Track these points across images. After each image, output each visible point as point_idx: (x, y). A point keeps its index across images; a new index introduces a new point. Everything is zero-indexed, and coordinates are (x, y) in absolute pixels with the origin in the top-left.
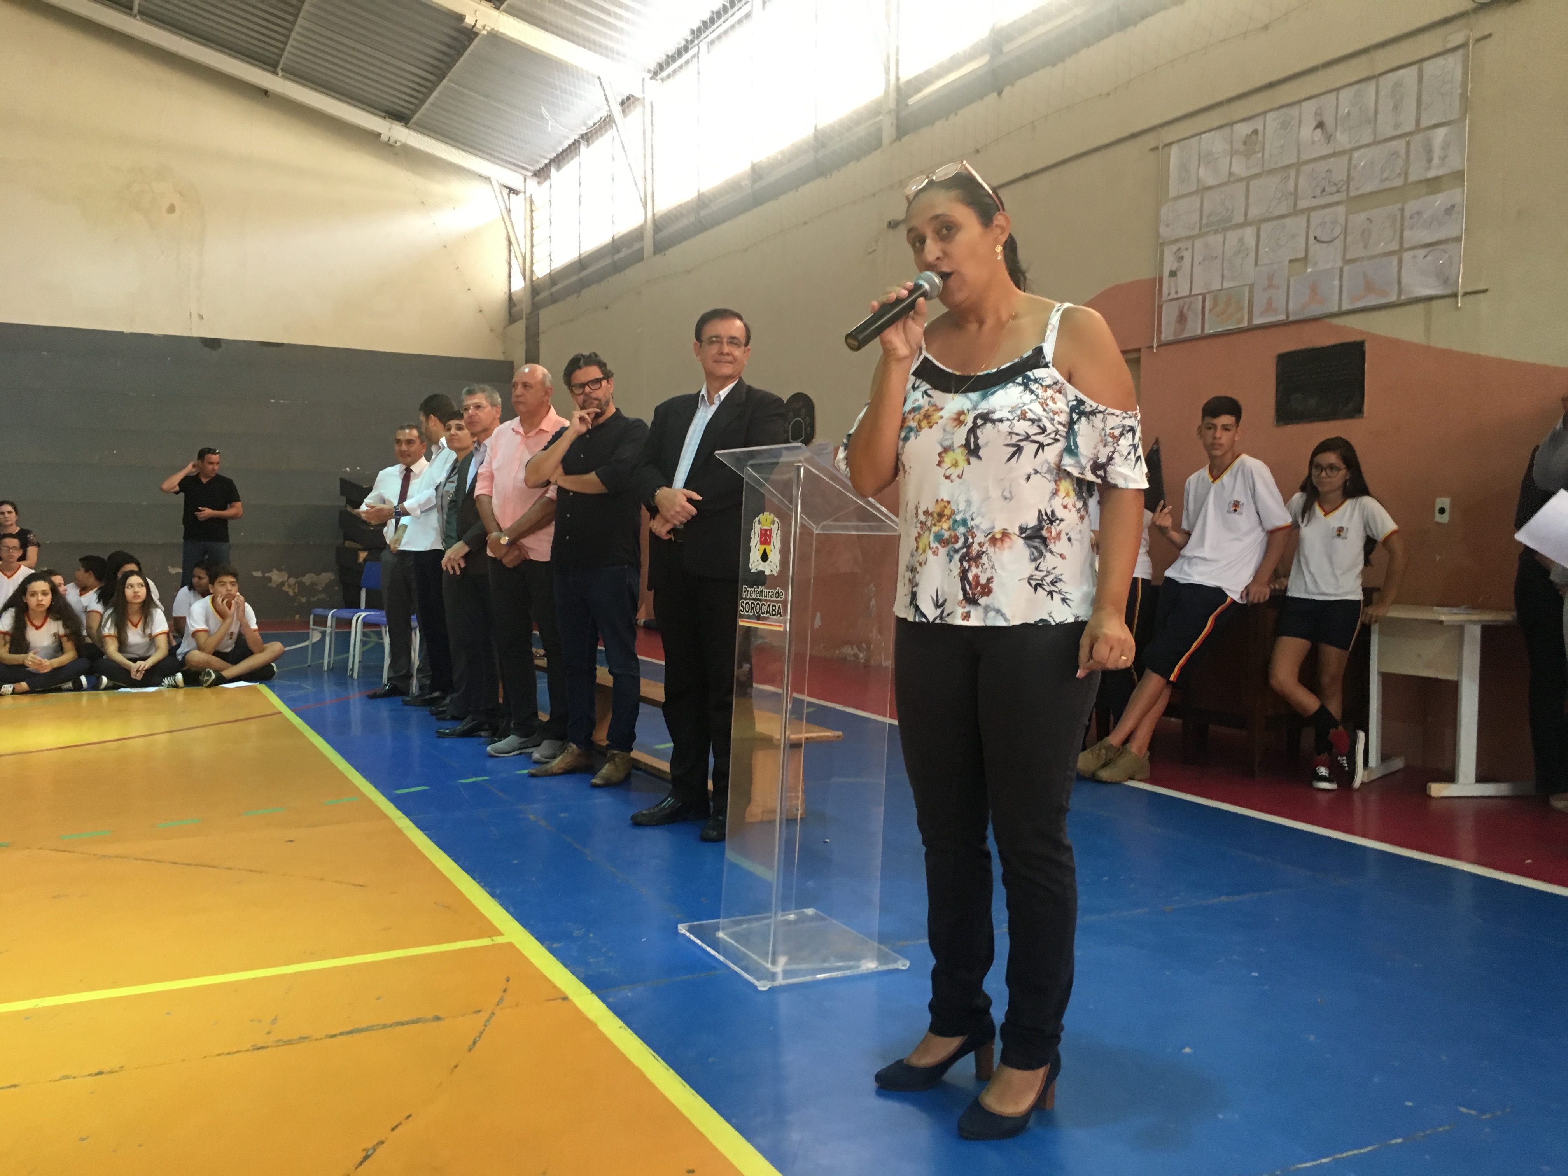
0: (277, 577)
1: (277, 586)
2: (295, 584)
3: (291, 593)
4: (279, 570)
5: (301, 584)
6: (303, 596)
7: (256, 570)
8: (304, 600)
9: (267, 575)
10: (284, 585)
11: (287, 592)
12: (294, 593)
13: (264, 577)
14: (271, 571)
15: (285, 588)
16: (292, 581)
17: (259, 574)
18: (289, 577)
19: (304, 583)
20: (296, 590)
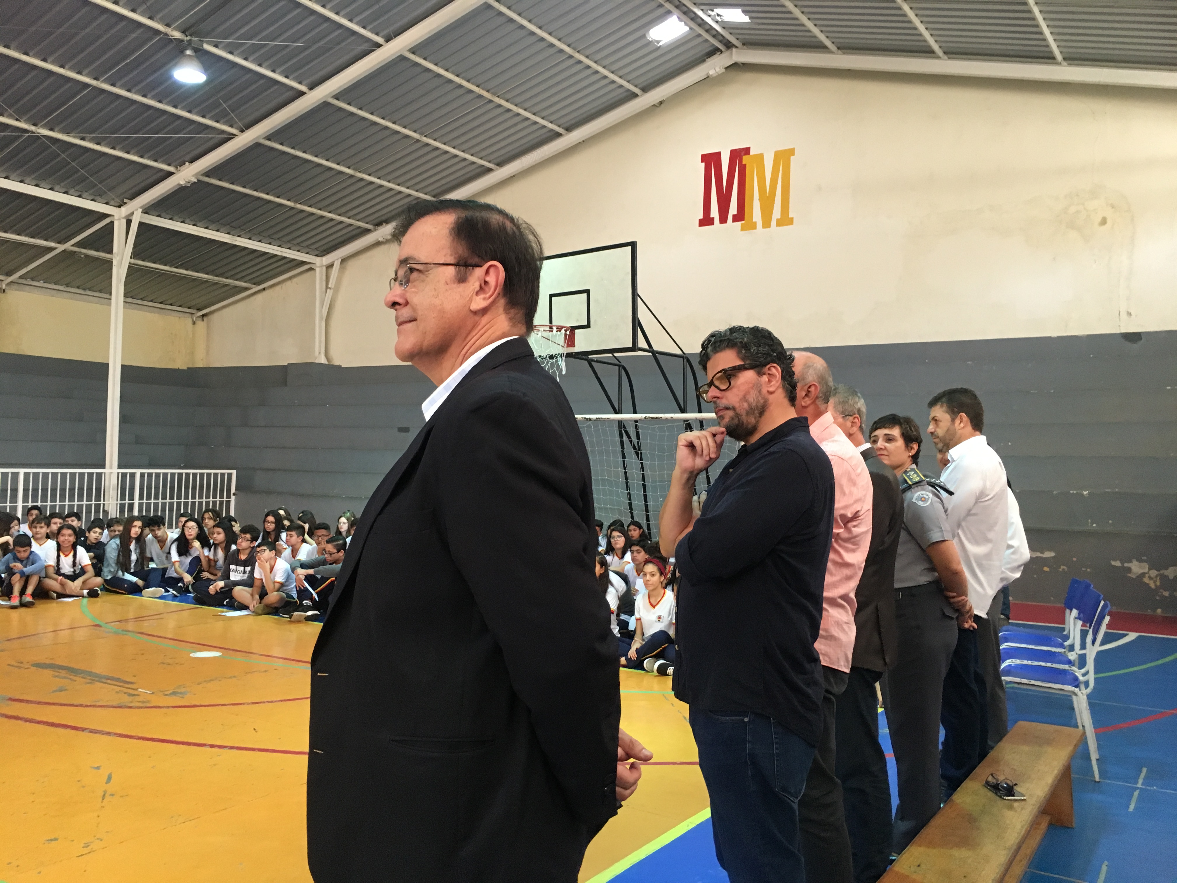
0: (1137, 568)
1: (1137, 576)
2: (1157, 576)
3: (1153, 586)
4: (1140, 561)
5: (1163, 578)
6: (1165, 591)
7: (1115, 560)
8: (1166, 594)
9: (1126, 565)
10: (1144, 577)
11: (1148, 584)
12: (1156, 585)
13: (1123, 567)
14: (1131, 562)
15: (1146, 580)
16: (1154, 573)
17: (1117, 564)
18: (1150, 569)
19: (1167, 577)
20: (1158, 583)
